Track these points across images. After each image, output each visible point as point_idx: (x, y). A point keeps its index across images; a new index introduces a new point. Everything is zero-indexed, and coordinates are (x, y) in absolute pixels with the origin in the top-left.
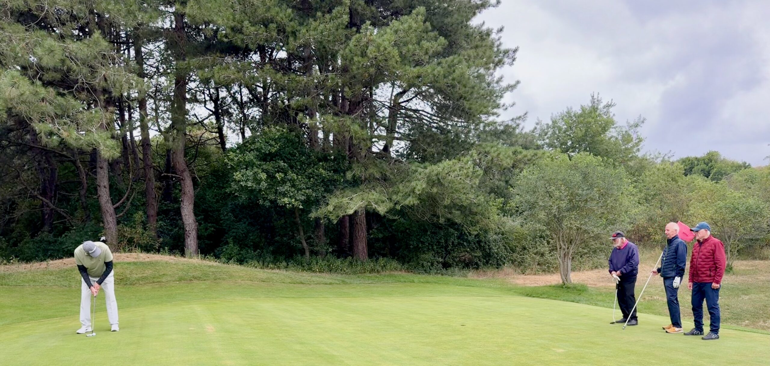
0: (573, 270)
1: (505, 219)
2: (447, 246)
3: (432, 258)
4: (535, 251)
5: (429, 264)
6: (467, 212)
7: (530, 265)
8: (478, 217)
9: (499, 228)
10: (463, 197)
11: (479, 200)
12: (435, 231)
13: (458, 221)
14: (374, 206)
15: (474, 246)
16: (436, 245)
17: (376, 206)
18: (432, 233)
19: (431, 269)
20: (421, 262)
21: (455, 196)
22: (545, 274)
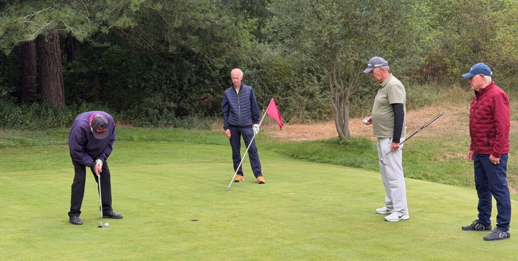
0: (352, 116)
1: (260, 46)
2: (182, 86)
3: (161, 103)
4: (302, 90)
5: (157, 111)
6: (209, 38)
7: (295, 110)
8: (224, 44)
9: (252, 59)
10: (201, 16)
11: (223, 21)
12: (164, 64)
13: (196, 49)
14: (69, 28)
15: (220, 85)
16: (166, 83)
17: (72, 29)
18: (159, 67)
19: (159, 119)
20: (144, 109)
21: (189, 15)
22: (316, 122)
